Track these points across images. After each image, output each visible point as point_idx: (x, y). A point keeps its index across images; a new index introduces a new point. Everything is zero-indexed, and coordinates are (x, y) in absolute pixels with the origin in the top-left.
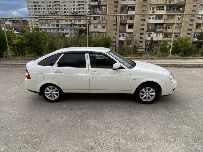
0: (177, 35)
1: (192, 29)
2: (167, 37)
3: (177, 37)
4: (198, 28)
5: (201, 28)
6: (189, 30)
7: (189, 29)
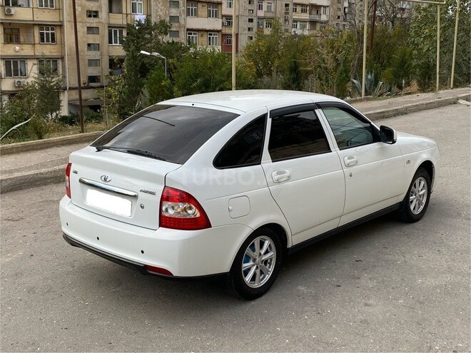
0: (53, 34)
1: (97, 12)
2: (18, 42)
3: (53, 40)
4: (114, 8)
5: (124, 11)
6: (90, 16)
7: (90, 12)
